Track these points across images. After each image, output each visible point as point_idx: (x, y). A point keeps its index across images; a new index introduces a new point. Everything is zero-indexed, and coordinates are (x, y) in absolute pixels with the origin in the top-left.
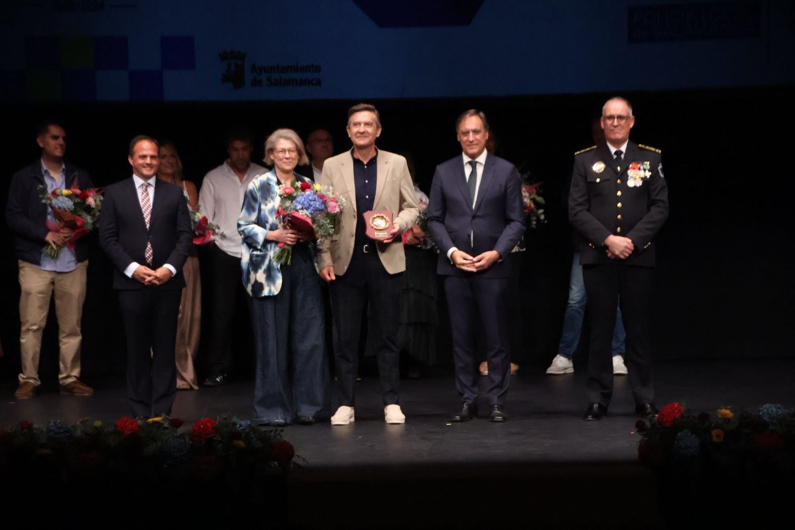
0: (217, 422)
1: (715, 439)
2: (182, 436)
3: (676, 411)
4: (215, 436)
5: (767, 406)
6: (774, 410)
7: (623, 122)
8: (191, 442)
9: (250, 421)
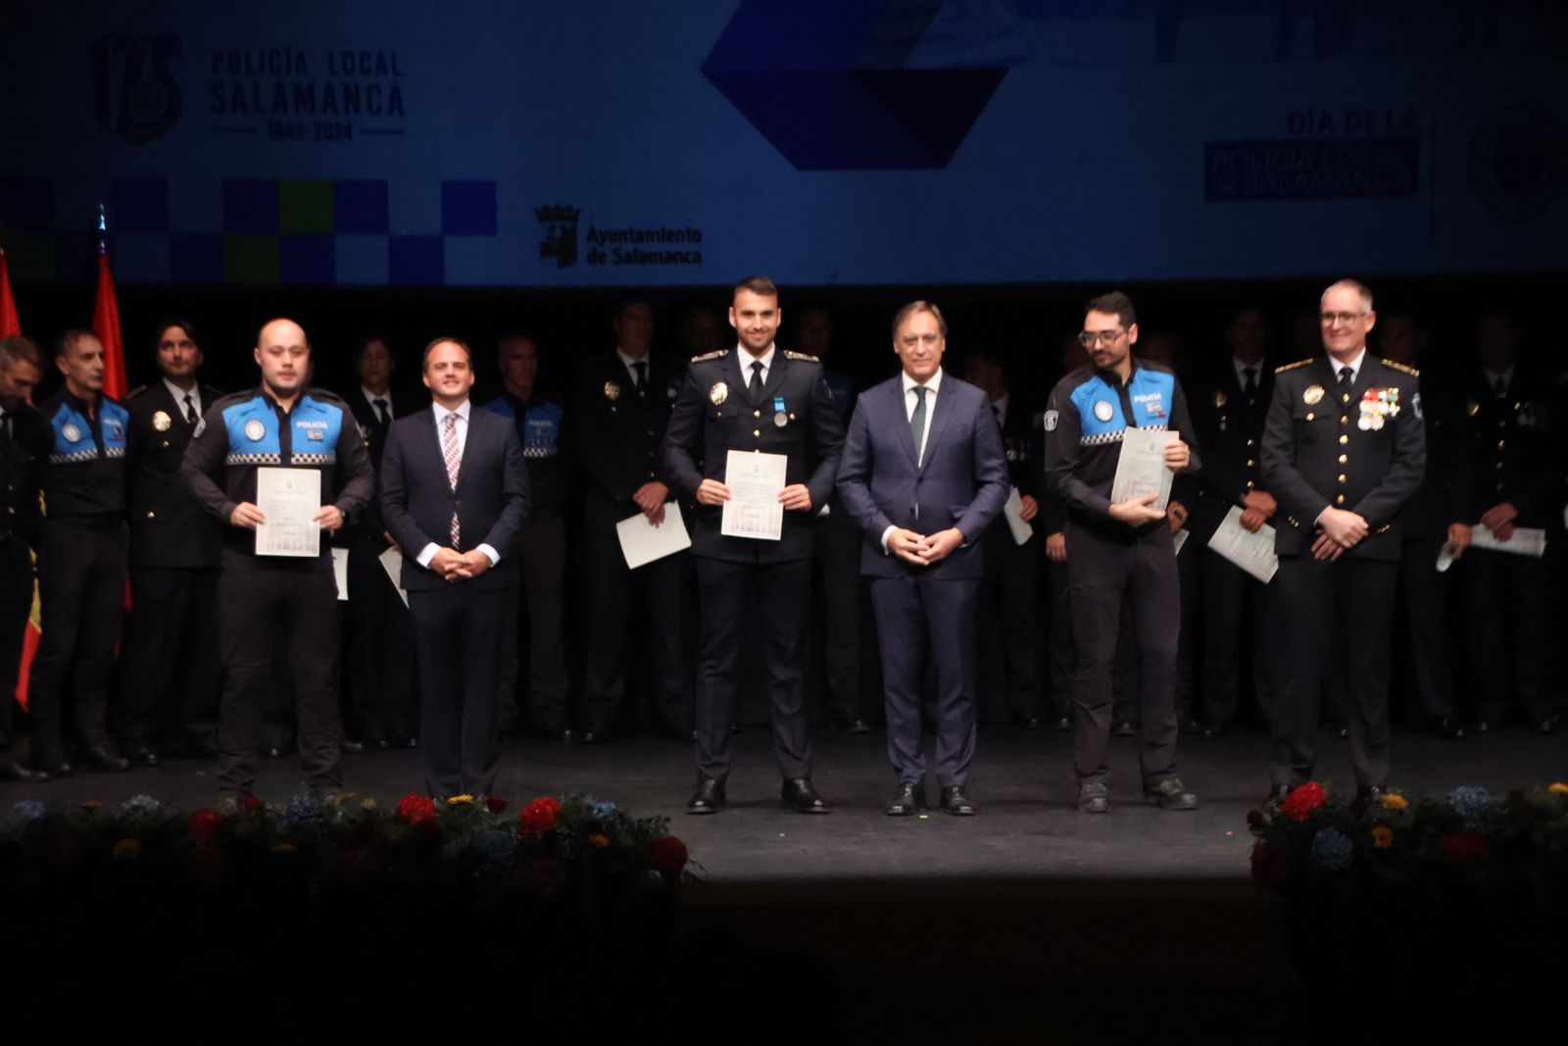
0: (561, 804)
1: (1378, 843)
2: (504, 826)
3: (1314, 796)
4: (559, 828)
5: (1461, 789)
6: (1474, 796)
7: (1350, 323)
8: (520, 837)
9: (615, 805)
